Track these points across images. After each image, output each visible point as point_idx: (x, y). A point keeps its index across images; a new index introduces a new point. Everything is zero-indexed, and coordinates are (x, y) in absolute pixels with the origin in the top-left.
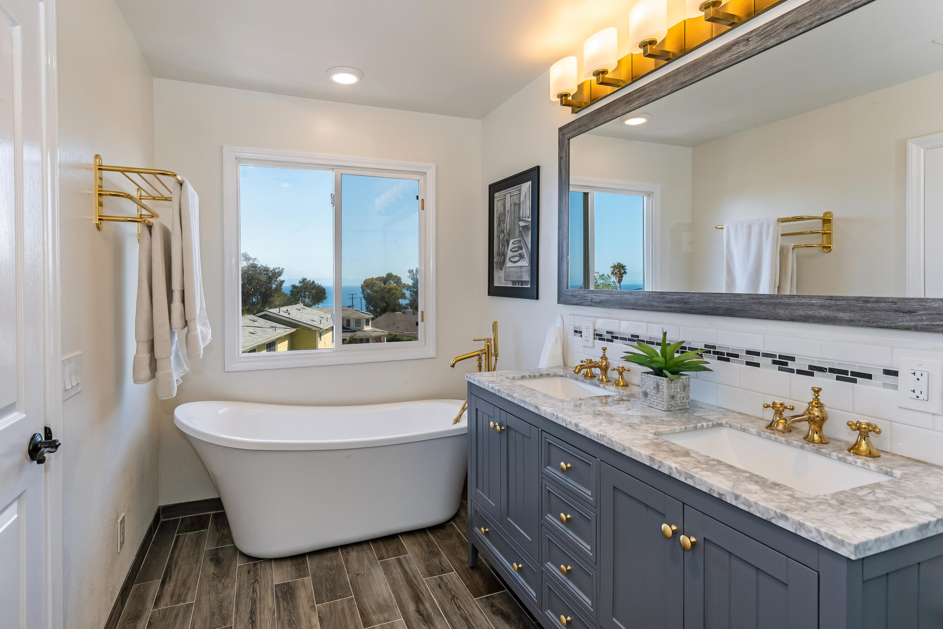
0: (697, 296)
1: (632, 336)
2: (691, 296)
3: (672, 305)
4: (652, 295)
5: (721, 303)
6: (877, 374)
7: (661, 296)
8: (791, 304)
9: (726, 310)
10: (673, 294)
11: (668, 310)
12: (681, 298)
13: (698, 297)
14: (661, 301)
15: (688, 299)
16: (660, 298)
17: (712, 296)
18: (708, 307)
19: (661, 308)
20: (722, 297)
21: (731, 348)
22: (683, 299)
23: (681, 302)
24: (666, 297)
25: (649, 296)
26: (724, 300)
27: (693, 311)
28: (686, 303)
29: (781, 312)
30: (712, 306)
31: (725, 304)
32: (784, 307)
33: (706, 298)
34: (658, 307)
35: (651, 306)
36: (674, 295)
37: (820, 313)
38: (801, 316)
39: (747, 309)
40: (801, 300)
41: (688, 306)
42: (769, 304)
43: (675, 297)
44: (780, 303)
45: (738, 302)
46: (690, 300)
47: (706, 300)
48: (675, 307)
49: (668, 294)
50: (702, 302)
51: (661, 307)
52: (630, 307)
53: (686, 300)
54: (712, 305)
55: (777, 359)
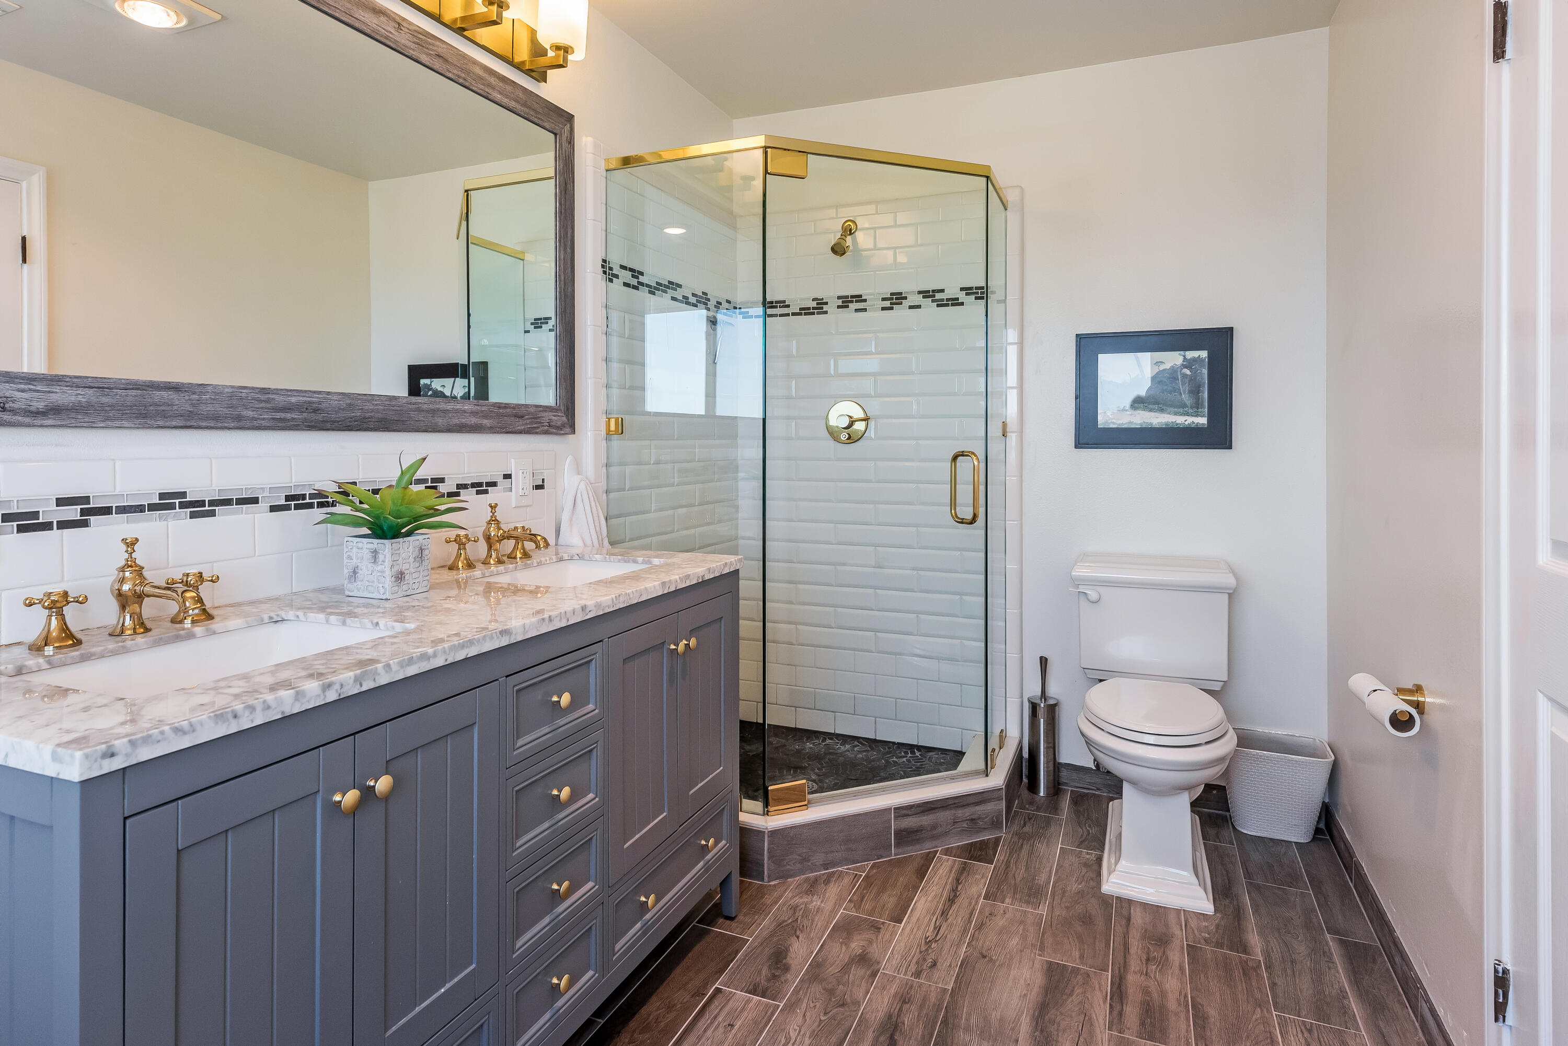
0: (335, 397)
1: (162, 496)
2: (325, 398)
3: (288, 416)
4: (241, 395)
5: (372, 411)
6: (500, 480)
7: (263, 397)
8: (448, 410)
9: (380, 421)
10: (289, 393)
11: (280, 424)
12: (305, 402)
13: (336, 400)
14: (262, 408)
15: (320, 403)
16: (261, 401)
17: (360, 399)
18: (354, 417)
19: (264, 423)
20: (373, 400)
21: (378, 480)
22: (310, 403)
23: (307, 409)
24: (273, 399)
25: (231, 396)
26: (376, 405)
27: (328, 425)
28: (315, 411)
29: (440, 421)
30: (360, 416)
31: (378, 411)
32: (442, 415)
33: (348, 402)
34: (256, 419)
35: (239, 418)
36: (291, 396)
37: (471, 421)
38: (456, 425)
39: (404, 419)
40: (456, 406)
41: (320, 417)
42: (427, 411)
43: (293, 400)
44: (438, 410)
45: (393, 408)
46: (323, 406)
47: (350, 404)
48: (293, 419)
49: (280, 392)
50: (343, 410)
51: (264, 419)
52: (174, 423)
53: (314, 406)
54: (359, 414)
55: (429, 484)
